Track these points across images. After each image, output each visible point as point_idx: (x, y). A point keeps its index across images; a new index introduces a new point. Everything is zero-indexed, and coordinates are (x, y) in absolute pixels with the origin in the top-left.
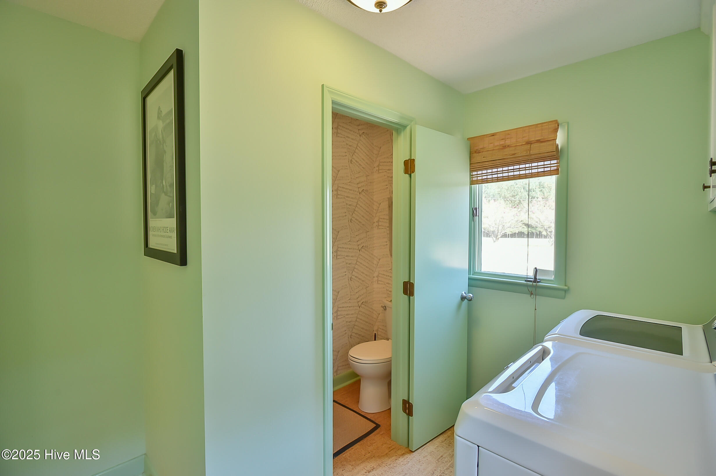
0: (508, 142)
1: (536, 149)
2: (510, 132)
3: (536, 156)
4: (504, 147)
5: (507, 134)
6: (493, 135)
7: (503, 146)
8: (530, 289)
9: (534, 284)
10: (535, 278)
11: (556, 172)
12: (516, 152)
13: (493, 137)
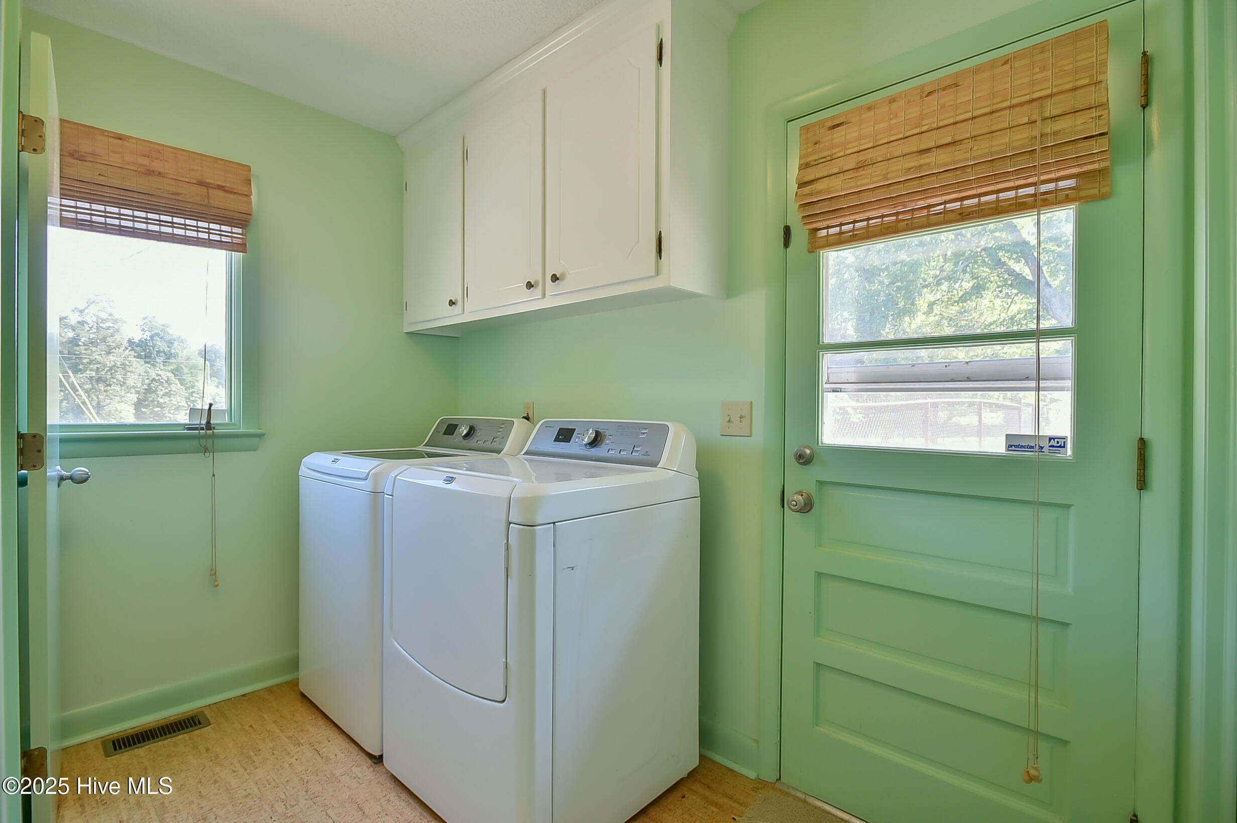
0: (157, 166)
1: (219, 199)
2: (161, 148)
3: (219, 211)
4: (150, 172)
5: (154, 150)
6: (120, 137)
7: (148, 170)
8: (203, 442)
9: (209, 432)
10: (208, 423)
11: (241, 247)
12: (180, 191)
13: (119, 141)
